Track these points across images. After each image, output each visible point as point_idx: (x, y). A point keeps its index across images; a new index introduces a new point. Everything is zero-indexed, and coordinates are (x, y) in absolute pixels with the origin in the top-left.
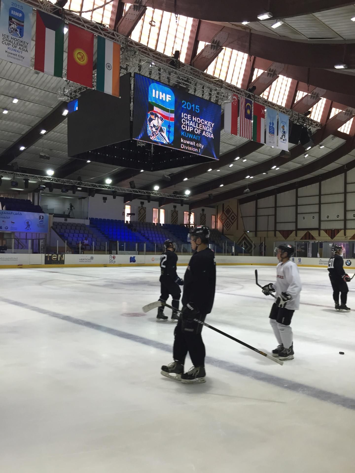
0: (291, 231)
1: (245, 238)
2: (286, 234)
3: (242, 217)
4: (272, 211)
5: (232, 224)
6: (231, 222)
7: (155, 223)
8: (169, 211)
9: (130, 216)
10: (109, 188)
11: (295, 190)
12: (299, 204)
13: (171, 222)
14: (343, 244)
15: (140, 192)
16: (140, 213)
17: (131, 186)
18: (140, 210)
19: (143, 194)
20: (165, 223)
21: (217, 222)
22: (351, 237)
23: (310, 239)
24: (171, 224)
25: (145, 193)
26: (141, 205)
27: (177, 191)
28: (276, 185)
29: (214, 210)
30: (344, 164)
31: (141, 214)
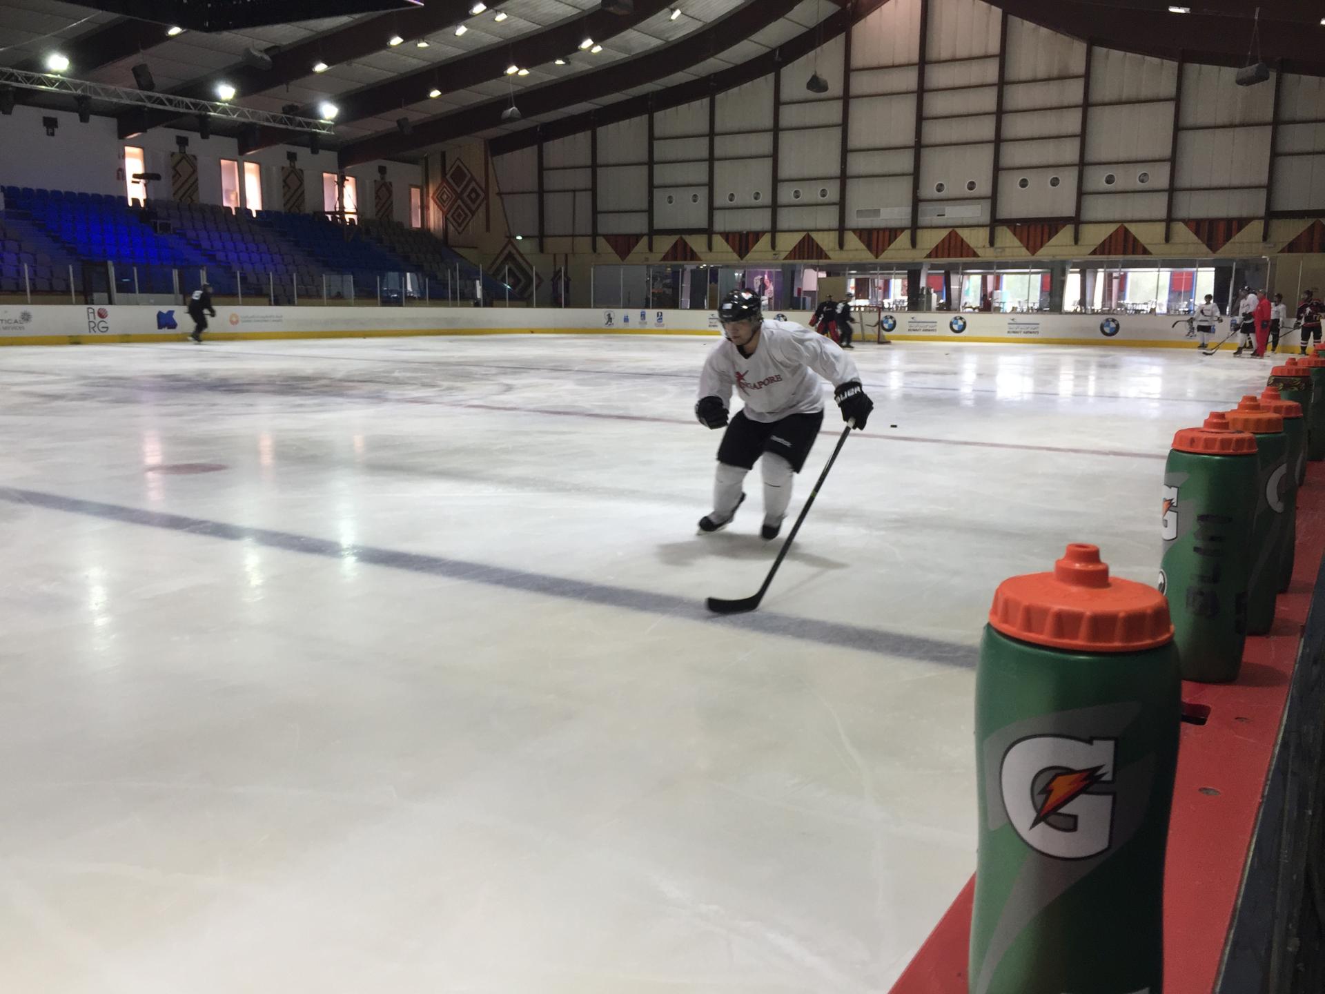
0: (637, 238)
1: (510, 257)
2: (624, 244)
3: (499, 194)
4: (583, 179)
5: (473, 213)
6: (467, 206)
7: (229, 209)
8: (274, 168)
9: (142, 181)
10: (62, 84)
11: (645, 117)
12: (657, 157)
13: (285, 205)
14: (769, 272)
15: (170, 101)
16: (178, 172)
17: (138, 82)
18: (178, 163)
19: (182, 110)
20: (263, 208)
21: (428, 208)
22: (787, 253)
23: (685, 259)
24: (283, 211)
25: (187, 107)
26: (178, 147)
27: (296, 104)
28: (593, 101)
29: (415, 171)
30: (774, 45)
31: (180, 176)
